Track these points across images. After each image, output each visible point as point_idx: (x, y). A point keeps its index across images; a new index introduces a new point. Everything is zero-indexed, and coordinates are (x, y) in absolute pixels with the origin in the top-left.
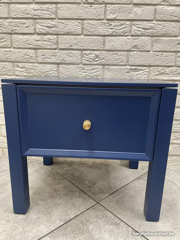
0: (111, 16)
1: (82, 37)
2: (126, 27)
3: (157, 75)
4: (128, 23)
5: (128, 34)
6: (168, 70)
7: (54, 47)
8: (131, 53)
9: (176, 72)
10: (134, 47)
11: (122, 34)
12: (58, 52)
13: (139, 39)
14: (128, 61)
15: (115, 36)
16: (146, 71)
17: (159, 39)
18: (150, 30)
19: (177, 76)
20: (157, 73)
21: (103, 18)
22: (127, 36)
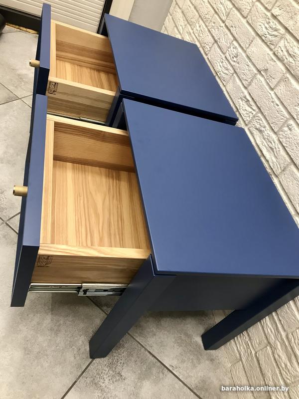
0: (276, 11)
1: (244, 21)
2: (276, 36)
3: (257, 129)
4: (282, 31)
5: (272, 47)
6: (268, 132)
7: (224, 18)
8: (259, 76)
9: (271, 143)
10: (266, 70)
11: (268, 43)
12: (222, 27)
13: (275, 63)
14: (250, 84)
15: (263, 41)
16: (252, 113)
17: (289, 80)
18: (291, 60)
19: (268, 151)
20: (258, 126)
21: (269, 8)
22: (271, 50)
